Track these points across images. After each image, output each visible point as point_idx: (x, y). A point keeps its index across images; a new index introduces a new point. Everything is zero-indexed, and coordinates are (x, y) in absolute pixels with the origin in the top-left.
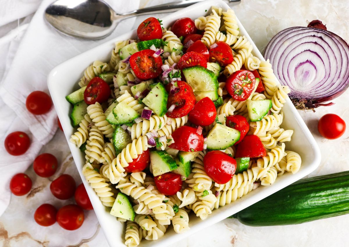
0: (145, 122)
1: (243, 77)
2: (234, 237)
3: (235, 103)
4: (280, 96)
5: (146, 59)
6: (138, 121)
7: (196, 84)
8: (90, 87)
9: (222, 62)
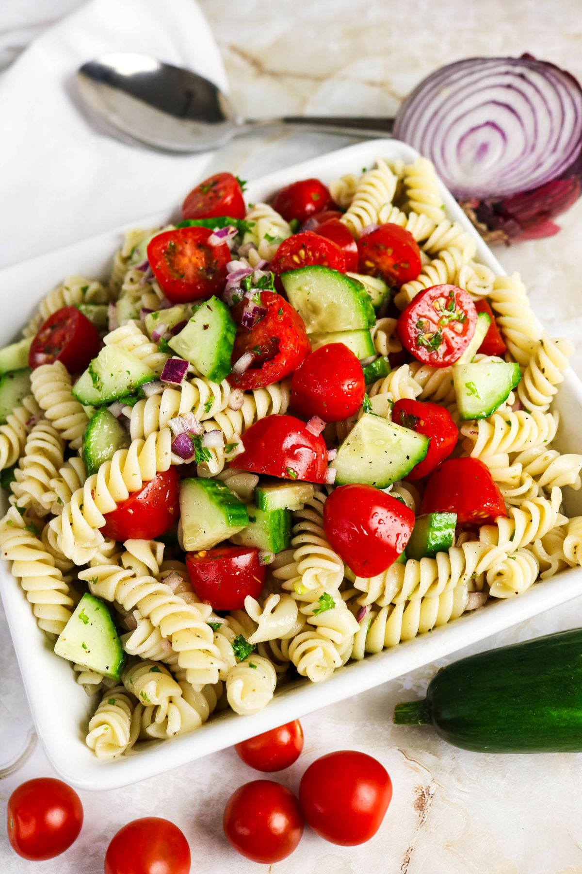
0: (169, 394)
1: (443, 301)
2: (424, 790)
3: (423, 374)
4: (545, 361)
5: (189, 250)
6: (151, 391)
7: (315, 310)
8: (48, 331)
9: (393, 275)
